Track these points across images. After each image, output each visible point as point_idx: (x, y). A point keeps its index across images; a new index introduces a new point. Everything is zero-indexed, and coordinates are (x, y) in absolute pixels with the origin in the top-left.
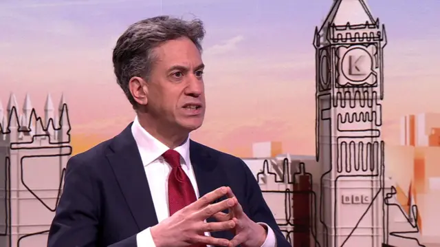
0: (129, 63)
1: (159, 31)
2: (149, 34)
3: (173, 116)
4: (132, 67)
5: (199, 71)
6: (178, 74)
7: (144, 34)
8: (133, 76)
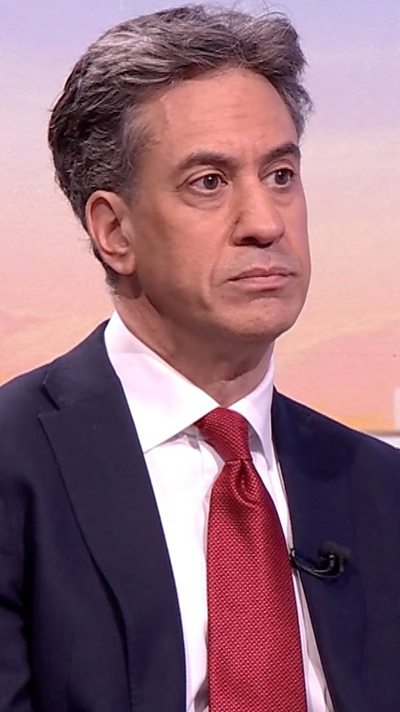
0: (79, 151)
1: (149, 54)
2: (123, 64)
3: (205, 306)
4: (89, 163)
5: (282, 166)
6: (211, 181)
7: (115, 63)
8: (95, 189)
